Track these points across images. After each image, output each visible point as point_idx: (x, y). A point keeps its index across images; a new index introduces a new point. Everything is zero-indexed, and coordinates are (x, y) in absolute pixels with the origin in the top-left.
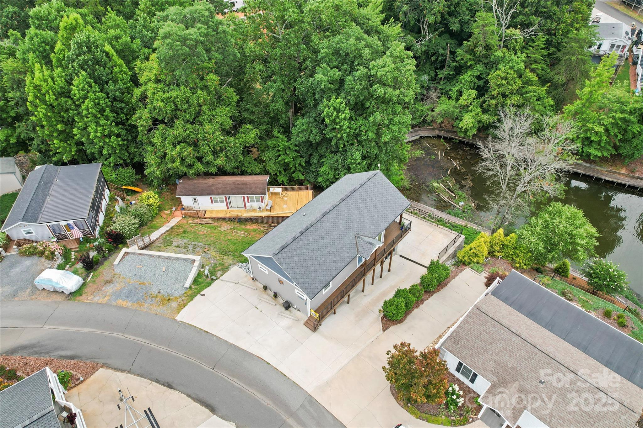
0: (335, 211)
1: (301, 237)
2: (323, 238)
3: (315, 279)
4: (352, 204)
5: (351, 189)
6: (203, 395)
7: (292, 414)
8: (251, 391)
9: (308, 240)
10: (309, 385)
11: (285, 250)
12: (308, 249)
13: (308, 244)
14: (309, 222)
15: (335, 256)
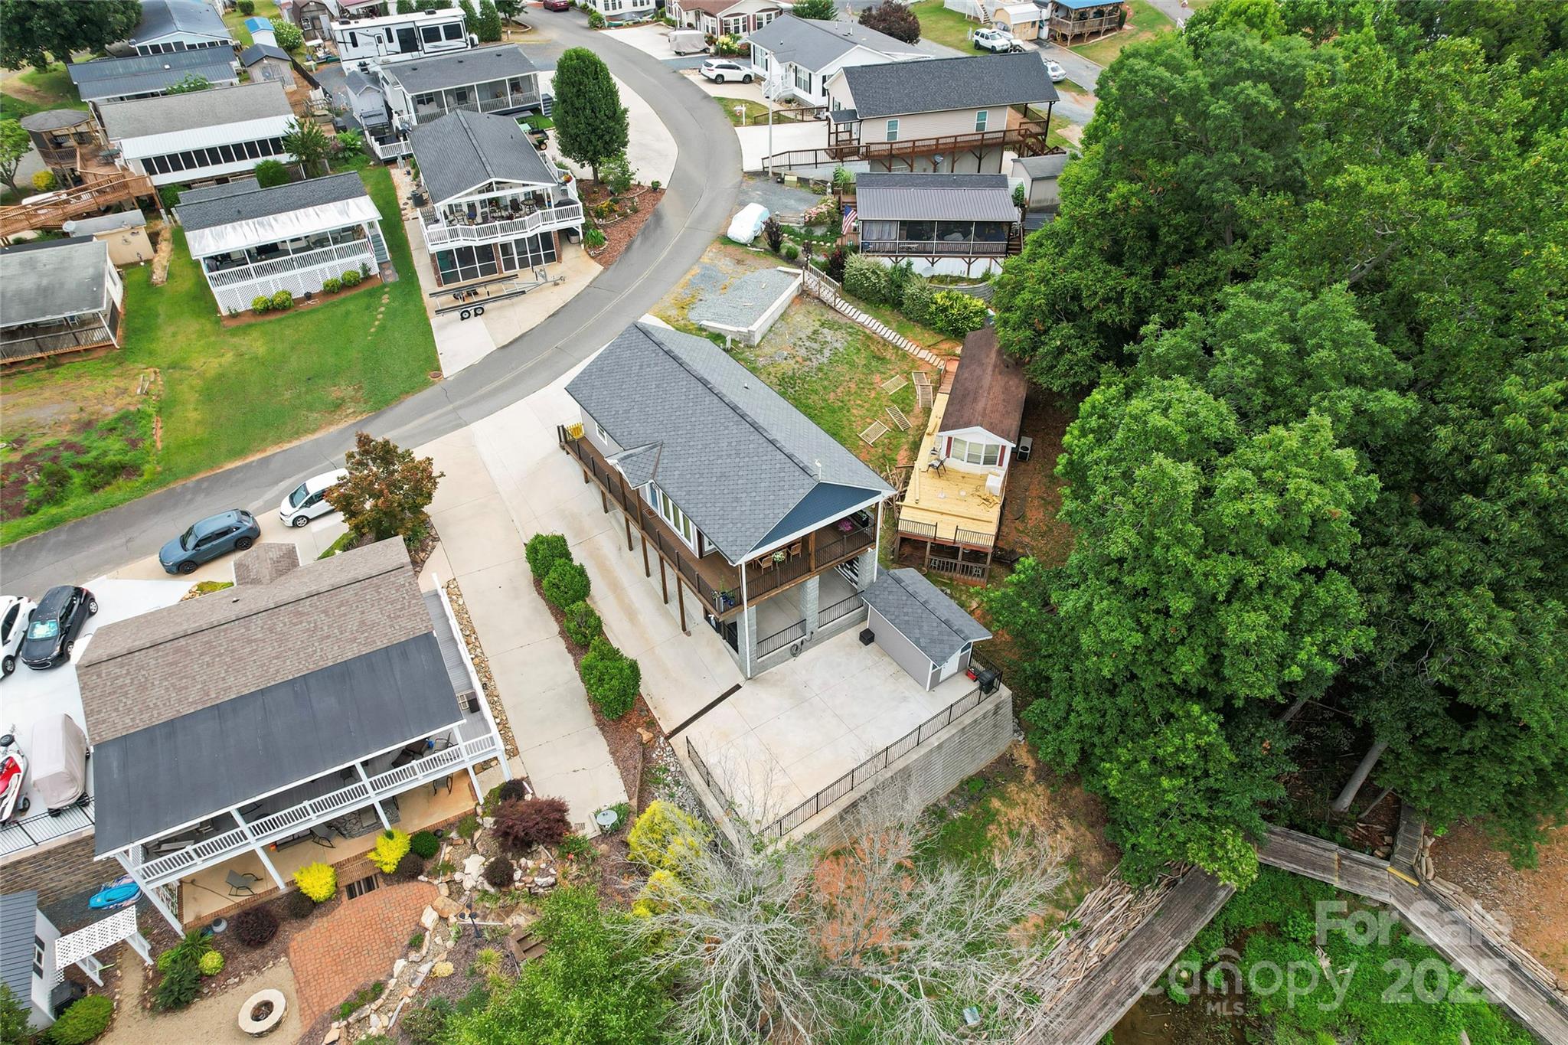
0: (709, 399)
1: (661, 353)
2: (657, 386)
3: (593, 387)
4: (726, 428)
5: (761, 421)
6: (526, 339)
7: (455, 409)
8: (509, 377)
9: (656, 364)
10: (476, 426)
11: (642, 335)
12: (641, 366)
13: (649, 366)
14: (687, 360)
15: (627, 411)
